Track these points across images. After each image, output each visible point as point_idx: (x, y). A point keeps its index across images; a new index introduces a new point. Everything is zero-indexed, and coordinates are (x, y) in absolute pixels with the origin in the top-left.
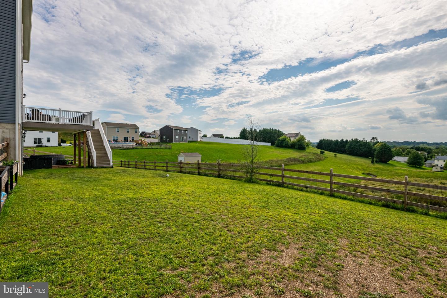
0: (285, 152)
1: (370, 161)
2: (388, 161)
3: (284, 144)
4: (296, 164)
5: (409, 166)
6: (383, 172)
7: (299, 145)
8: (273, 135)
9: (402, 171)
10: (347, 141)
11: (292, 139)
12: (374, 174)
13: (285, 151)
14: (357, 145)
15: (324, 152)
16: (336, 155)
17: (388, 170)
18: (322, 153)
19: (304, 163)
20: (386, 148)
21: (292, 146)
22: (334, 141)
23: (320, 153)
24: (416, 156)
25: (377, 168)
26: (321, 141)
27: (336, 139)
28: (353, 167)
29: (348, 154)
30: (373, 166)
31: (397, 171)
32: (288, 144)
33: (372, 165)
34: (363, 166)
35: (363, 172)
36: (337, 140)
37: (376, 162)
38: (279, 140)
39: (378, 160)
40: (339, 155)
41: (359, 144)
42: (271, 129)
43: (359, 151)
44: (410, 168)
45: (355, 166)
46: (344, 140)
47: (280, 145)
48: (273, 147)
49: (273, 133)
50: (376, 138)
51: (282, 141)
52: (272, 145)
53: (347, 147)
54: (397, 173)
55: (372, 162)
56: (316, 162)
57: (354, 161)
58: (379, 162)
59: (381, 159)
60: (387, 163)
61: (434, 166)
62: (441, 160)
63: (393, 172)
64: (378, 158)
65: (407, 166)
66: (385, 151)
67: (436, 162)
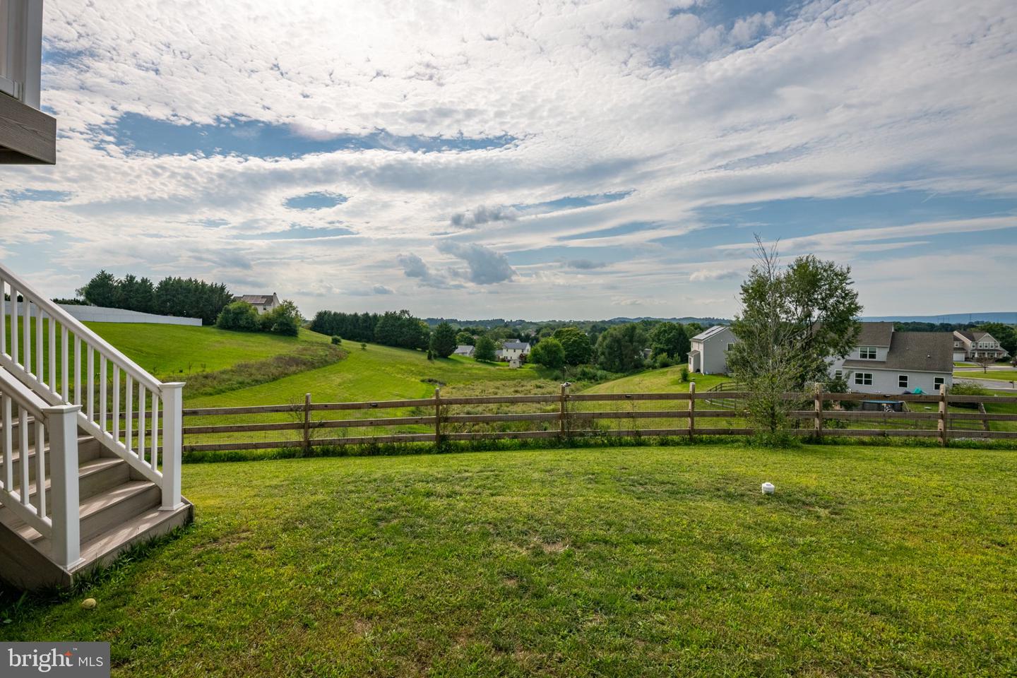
0: (253, 342)
1: (424, 357)
2: (450, 355)
3: (242, 323)
4: (302, 371)
5: (477, 361)
6: (450, 374)
7: (281, 324)
8: (205, 296)
9: (477, 371)
10: (375, 316)
11: (261, 311)
12: (440, 380)
13: (252, 339)
14: (396, 324)
15: (339, 341)
16: (364, 346)
17: (457, 371)
18: (336, 342)
19: (315, 368)
20: (447, 331)
21: (264, 328)
22: (350, 315)
23: (332, 343)
24: (486, 343)
25: (440, 369)
26: (321, 316)
27: (353, 313)
28: (402, 369)
29: (378, 343)
30: (431, 365)
31: (469, 371)
32: (253, 323)
33: (428, 363)
34: (417, 365)
35: (422, 378)
36: (356, 315)
37: (435, 357)
38: (228, 311)
39: (437, 353)
40: (369, 347)
41: (399, 322)
42: (190, 280)
43: (401, 337)
44: (478, 363)
45: (404, 367)
46: (370, 315)
47: (231, 324)
48: (208, 329)
49: (205, 293)
50: (406, 312)
51: (237, 314)
52: (204, 324)
53: (376, 329)
54: (471, 375)
55: (429, 358)
56: (335, 362)
57: (400, 357)
58: (439, 357)
59: (440, 352)
60: (450, 359)
61: (503, 360)
62: (511, 349)
63: (465, 374)
64: (436, 349)
65: (475, 363)
66: (447, 336)
67: (505, 353)
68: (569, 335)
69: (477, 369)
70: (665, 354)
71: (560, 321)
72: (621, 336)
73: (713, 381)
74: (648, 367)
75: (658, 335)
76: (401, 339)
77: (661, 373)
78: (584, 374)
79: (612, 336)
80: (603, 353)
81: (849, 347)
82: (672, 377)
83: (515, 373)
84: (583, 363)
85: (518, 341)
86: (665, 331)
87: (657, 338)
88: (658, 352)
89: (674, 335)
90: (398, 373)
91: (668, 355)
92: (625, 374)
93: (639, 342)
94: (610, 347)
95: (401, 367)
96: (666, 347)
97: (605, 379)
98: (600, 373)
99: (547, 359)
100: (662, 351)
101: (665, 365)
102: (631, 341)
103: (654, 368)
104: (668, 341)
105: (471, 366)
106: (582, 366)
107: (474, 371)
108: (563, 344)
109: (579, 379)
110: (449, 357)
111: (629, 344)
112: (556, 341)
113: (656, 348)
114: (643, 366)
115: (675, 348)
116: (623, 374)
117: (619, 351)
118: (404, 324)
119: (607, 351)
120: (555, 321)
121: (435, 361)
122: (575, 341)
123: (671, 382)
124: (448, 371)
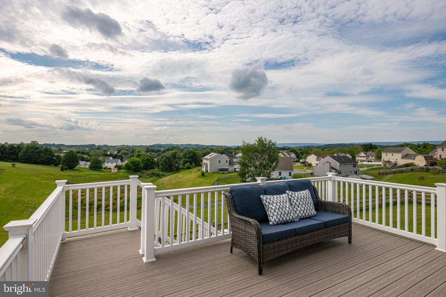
1: (58, 169)
9: (94, 176)
16: (14, 165)
17: (81, 176)
20: (73, 155)
24: (97, 160)
28: (44, 178)
30: (64, 173)
31: (89, 176)
33: (61, 172)
37: (66, 169)
39: (67, 167)
41: (38, 150)
43: (39, 158)
53: (21, 154)
55: (62, 170)
58: (68, 169)
59: (68, 166)
60: (74, 169)
61: (105, 168)
62: (110, 162)
63: (87, 178)
64: (66, 165)
65: (91, 171)
66: (73, 158)
67: (106, 165)
68: (144, 156)
69: (93, 174)
70: (188, 163)
71: (127, 145)
72: (170, 157)
73: (215, 175)
74: (182, 169)
75: (185, 155)
76: (39, 160)
77: (189, 172)
78: (153, 174)
79: (166, 156)
80: (162, 164)
81: (276, 168)
82: (197, 174)
83: (116, 175)
84: (152, 169)
85: (111, 158)
86: (188, 153)
87: (185, 156)
88: (185, 163)
89: (191, 155)
90: (42, 180)
91: (190, 163)
92: (173, 173)
93: (178, 159)
94: (165, 161)
95: (44, 176)
96: (189, 160)
97: (164, 176)
98: (161, 173)
99: (134, 168)
100: (187, 162)
101: (189, 168)
102: (175, 158)
103: (184, 169)
104: (189, 158)
105: (90, 173)
106: (152, 170)
107: (92, 176)
108: (142, 160)
109: (151, 177)
110: (75, 168)
111: (174, 160)
112: (138, 159)
113: (184, 161)
114: (179, 169)
115: (192, 160)
116: (172, 173)
117: (169, 163)
118: (42, 151)
119: (163, 163)
120: (124, 145)
121: (65, 171)
122: (147, 159)
123: (198, 177)
124: (76, 176)
